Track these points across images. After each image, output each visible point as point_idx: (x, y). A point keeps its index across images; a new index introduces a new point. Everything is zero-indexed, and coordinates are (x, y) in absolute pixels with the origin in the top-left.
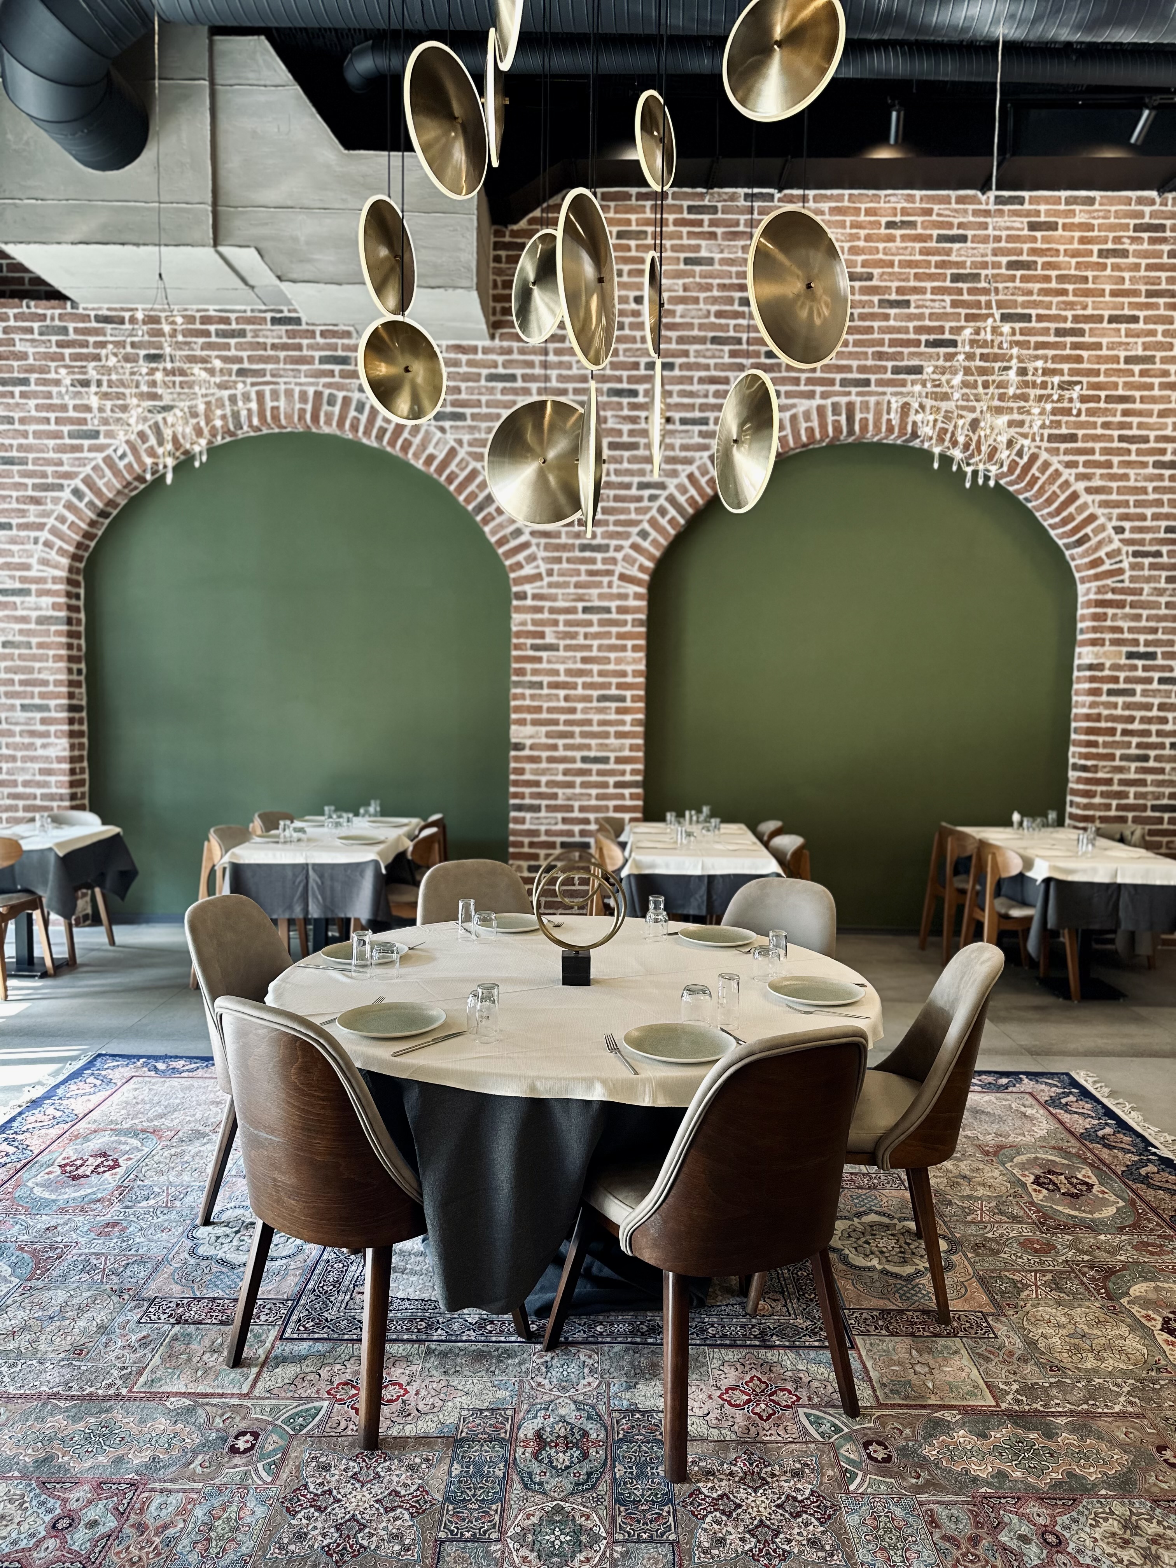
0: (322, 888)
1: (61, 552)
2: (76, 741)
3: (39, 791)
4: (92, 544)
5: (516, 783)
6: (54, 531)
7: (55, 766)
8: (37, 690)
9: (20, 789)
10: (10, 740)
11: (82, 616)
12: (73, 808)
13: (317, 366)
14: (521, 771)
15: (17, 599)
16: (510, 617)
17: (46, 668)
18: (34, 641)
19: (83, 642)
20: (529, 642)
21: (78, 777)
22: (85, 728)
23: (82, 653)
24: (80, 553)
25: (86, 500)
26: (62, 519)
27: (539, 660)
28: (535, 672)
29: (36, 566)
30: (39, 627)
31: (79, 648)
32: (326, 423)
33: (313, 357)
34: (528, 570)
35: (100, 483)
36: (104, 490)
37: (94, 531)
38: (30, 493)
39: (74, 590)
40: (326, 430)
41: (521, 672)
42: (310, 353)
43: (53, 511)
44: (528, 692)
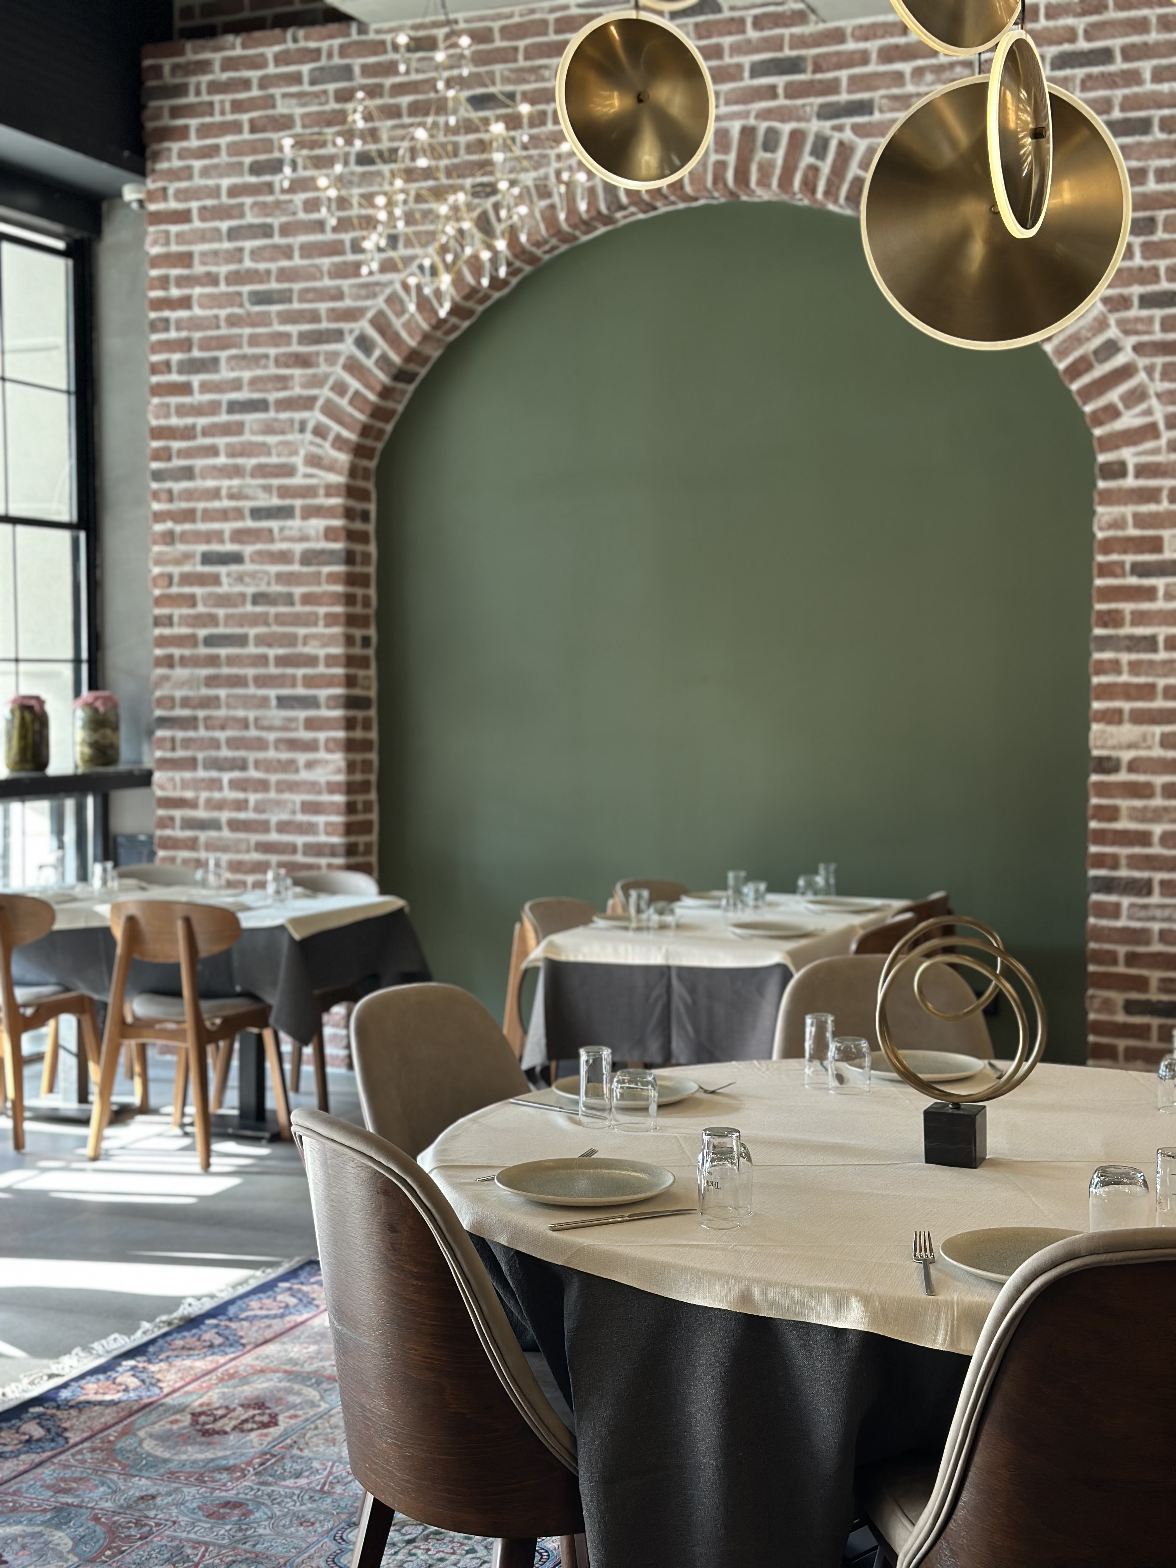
0: (692, 1010)
1: (339, 443)
2: (358, 757)
3: (300, 840)
4: (389, 428)
5: (1101, 837)
6: (330, 410)
7: (325, 798)
8: (300, 672)
9: (274, 837)
10: (261, 755)
11: (372, 548)
12: (350, 868)
13: (748, 82)
14: (1112, 814)
15: (274, 524)
16: (1093, 513)
17: (314, 636)
18: (298, 591)
19: (372, 592)
20: (1129, 559)
21: (360, 817)
22: (373, 735)
23: (371, 611)
24: (369, 442)
25: (377, 353)
26: (340, 388)
27: (1150, 594)
28: (1140, 618)
29: (302, 469)
30: (305, 569)
31: (366, 603)
32: (760, 183)
33: (739, 67)
34: (1129, 420)
35: (398, 324)
36: (404, 335)
37: (390, 404)
38: (296, 348)
39: (359, 506)
40: (763, 195)
41: (1113, 619)
42: (736, 60)
43: (327, 376)
44: (1125, 657)
